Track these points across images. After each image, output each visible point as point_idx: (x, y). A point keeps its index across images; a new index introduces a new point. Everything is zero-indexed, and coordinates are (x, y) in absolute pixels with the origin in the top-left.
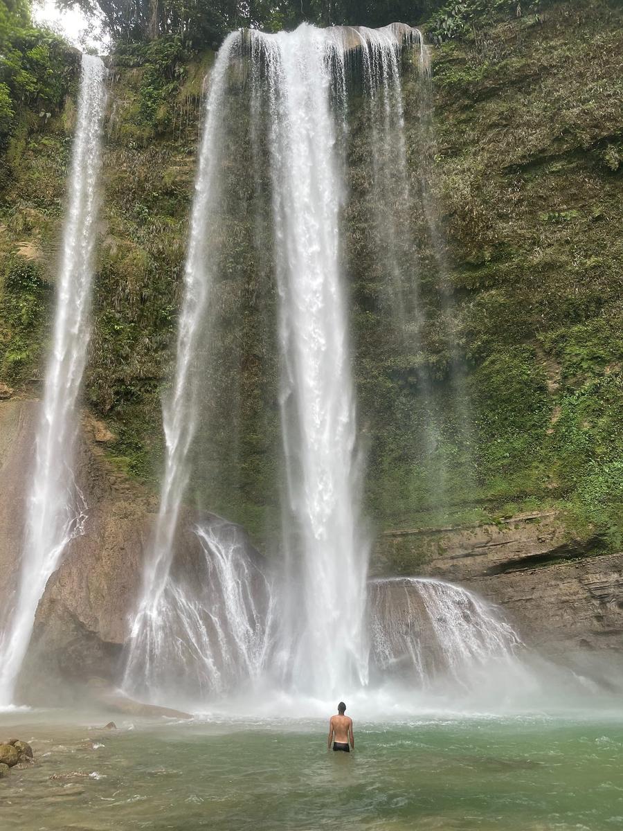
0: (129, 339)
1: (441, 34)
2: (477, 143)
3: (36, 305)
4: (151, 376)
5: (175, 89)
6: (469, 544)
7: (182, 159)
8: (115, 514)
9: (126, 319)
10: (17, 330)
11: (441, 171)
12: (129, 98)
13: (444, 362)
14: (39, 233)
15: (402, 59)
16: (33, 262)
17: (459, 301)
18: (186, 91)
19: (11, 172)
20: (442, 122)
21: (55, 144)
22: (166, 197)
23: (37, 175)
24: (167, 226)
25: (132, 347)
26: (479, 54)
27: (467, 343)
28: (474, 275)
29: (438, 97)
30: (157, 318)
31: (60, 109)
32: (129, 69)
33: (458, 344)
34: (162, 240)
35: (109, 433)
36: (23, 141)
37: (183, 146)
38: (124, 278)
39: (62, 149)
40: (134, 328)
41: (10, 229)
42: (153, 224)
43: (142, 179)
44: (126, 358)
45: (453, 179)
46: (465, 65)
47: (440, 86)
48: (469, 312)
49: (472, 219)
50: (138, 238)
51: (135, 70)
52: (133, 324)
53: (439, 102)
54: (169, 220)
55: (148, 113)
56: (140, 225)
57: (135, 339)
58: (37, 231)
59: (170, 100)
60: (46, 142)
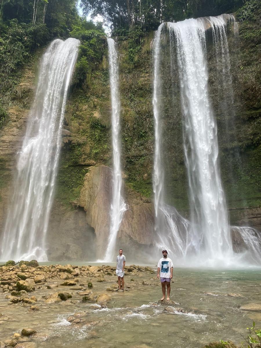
0: (130, 143)
1: (242, 18)
2: (258, 60)
3: (100, 133)
4: (138, 155)
5: (141, 49)
6: (255, 214)
7: (144, 75)
8: (134, 203)
9: (129, 136)
10: (95, 142)
11: (243, 72)
12: (124, 53)
13: (245, 145)
14: (99, 108)
15: (227, 29)
16: (99, 119)
17: (250, 122)
18: (144, 49)
19: (88, 86)
20: (243, 53)
21: (101, 74)
22: (139, 90)
23: (96, 86)
24: (141, 101)
25: (131, 145)
26: (258, 25)
27: (254, 138)
28: (257, 112)
29: (242, 43)
30: (139, 135)
31: (101, 60)
32: (123, 41)
33: (250, 138)
34: (139, 107)
35: (125, 175)
36: (90, 74)
37: (144, 70)
38: (128, 121)
39: (103, 76)
40: (131, 139)
41: (89, 107)
42: (136, 101)
43: (131, 84)
44: (129, 150)
45: (248, 75)
46: (252, 30)
47: (242, 39)
48: (254, 126)
49: (256, 91)
50: (131, 106)
51: (125, 42)
52: (131, 138)
53: (243, 45)
54: (141, 99)
55: (131, 59)
56: (131, 101)
57: (132, 143)
58: (98, 107)
59: (139, 53)
60: (98, 73)
